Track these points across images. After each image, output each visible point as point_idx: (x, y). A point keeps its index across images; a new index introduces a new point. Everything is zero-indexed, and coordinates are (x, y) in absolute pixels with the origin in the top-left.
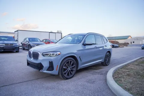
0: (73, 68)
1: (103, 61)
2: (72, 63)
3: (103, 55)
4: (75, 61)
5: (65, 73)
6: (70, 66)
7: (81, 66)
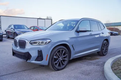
0: (64, 58)
1: (100, 51)
2: (63, 52)
3: (100, 44)
4: (67, 50)
5: (56, 64)
6: (61, 55)
7: (73, 56)
